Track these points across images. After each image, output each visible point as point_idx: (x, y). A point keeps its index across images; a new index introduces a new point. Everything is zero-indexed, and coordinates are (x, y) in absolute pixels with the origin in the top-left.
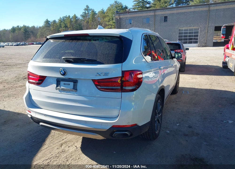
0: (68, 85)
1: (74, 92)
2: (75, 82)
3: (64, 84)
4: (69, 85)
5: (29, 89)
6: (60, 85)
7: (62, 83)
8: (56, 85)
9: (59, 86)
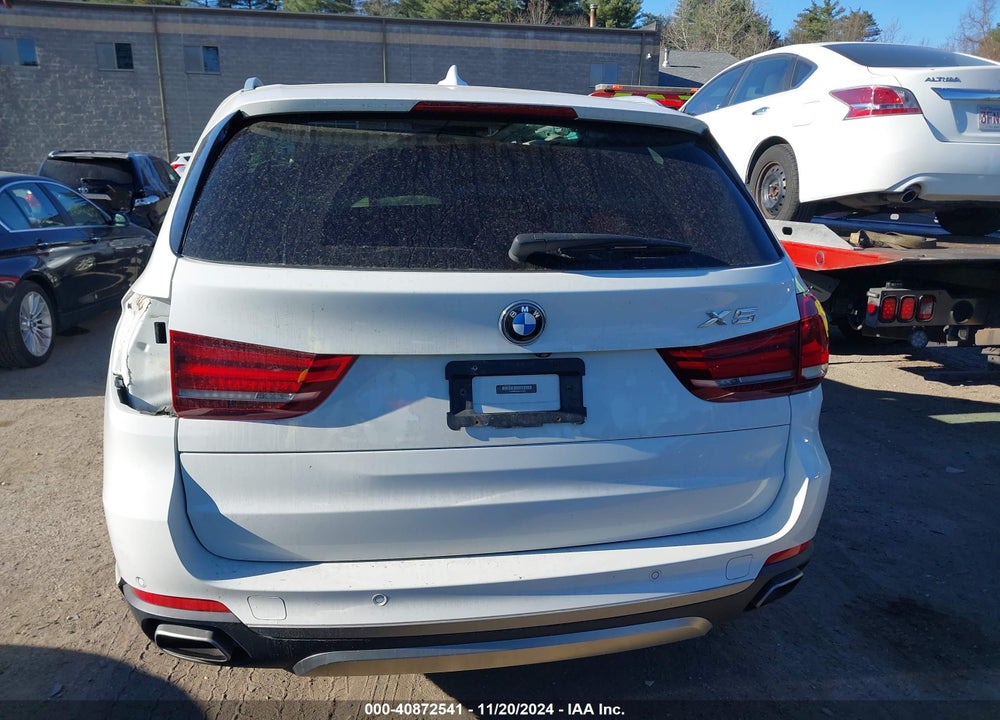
0: (528, 391)
1: (567, 428)
2: (570, 370)
3: (500, 390)
4: (533, 389)
5: (178, 454)
6: (471, 400)
7: (483, 385)
8: (447, 403)
9: (468, 404)
